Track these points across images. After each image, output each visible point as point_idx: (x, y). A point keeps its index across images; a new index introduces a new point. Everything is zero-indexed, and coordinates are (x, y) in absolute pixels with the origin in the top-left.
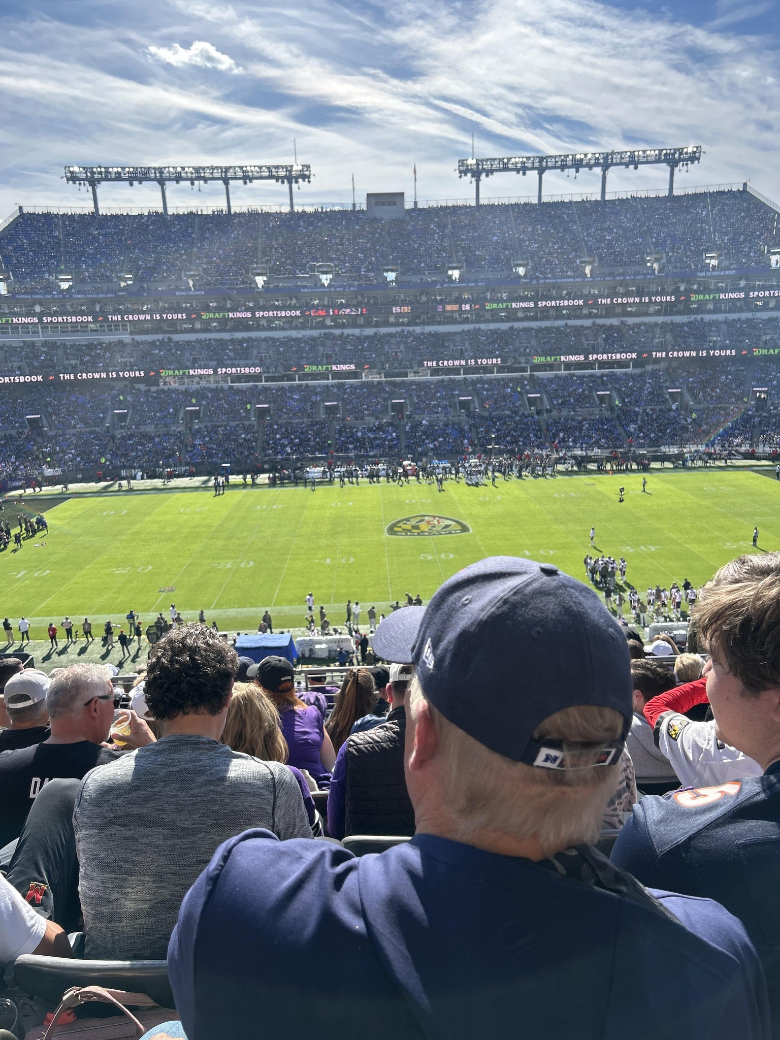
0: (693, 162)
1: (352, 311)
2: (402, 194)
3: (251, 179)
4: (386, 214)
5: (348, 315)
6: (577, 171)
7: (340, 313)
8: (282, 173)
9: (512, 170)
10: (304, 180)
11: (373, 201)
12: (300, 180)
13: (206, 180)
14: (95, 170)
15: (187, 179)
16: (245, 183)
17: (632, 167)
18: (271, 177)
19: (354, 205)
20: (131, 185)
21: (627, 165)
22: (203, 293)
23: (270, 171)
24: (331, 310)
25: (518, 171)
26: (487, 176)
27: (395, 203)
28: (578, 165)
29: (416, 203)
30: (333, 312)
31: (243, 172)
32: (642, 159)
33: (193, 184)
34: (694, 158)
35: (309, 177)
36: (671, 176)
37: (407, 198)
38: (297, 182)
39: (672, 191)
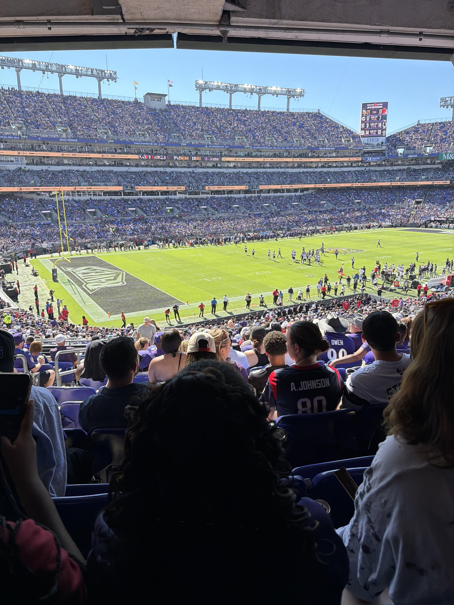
0: (301, 96)
1: (161, 157)
2: (165, 95)
3: (81, 75)
4: (156, 105)
6: (252, 94)
9: (221, 90)
10: (112, 80)
11: (149, 97)
13: (52, 72)
15: (39, 69)
16: (77, 77)
17: (275, 95)
18: (92, 75)
19: (136, 99)
20: (3, 68)
21: (273, 94)
23: (92, 72)
25: (225, 91)
27: (161, 100)
28: (252, 91)
29: (169, 102)
31: (76, 70)
32: (280, 92)
33: (44, 73)
34: (301, 95)
35: (115, 79)
36: (288, 102)
37: (167, 98)
38: (108, 81)
39: (288, 109)
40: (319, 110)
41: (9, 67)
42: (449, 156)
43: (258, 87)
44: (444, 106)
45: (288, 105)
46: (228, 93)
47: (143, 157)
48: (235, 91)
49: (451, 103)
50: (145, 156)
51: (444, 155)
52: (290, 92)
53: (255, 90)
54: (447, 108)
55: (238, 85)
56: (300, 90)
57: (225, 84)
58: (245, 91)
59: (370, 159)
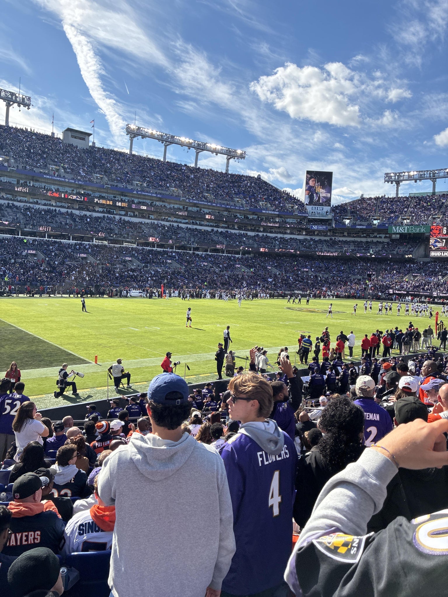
0: (241, 158)
1: (77, 198)
2: (89, 135)
4: (78, 144)
5: (75, 199)
6: (189, 149)
9: (156, 139)
10: (25, 106)
11: (70, 134)
12: (22, 106)
17: (215, 153)
19: (53, 133)
21: (212, 152)
24: (63, 194)
25: (159, 140)
26: (143, 138)
27: (83, 139)
28: (190, 146)
29: (94, 143)
30: (64, 196)
32: (220, 151)
34: (242, 156)
35: (29, 105)
36: (228, 163)
37: (91, 138)
38: (19, 106)
39: (227, 170)
40: (260, 175)
42: (399, 229)
43: (196, 142)
44: (388, 182)
45: (227, 166)
46: (163, 143)
48: (171, 143)
49: (395, 178)
51: (394, 227)
52: (230, 152)
53: (193, 145)
54: (392, 183)
55: (175, 136)
56: (242, 152)
57: (160, 133)
58: (182, 144)
59: (315, 227)
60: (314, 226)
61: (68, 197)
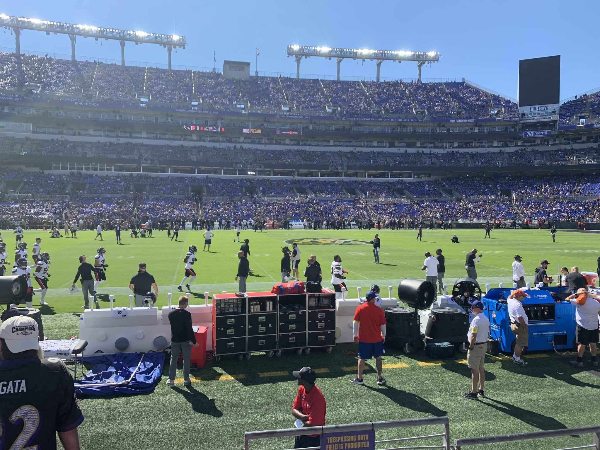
0: (434, 63)
1: (213, 129)
2: (248, 64)
4: (236, 75)
5: (211, 131)
6: (364, 61)
7: (205, 129)
8: (165, 40)
10: (180, 48)
11: (228, 66)
12: (177, 47)
13: (107, 38)
14: (19, 19)
16: (137, 44)
17: (398, 61)
18: (157, 43)
19: (214, 69)
20: (48, 34)
21: (394, 60)
22: (98, 105)
26: (306, 58)
27: (243, 69)
29: (257, 72)
30: (199, 129)
33: (97, 40)
34: (435, 59)
35: (184, 45)
36: (420, 70)
38: (175, 48)
39: (420, 79)
40: (464, 79)
41: (56, 33)
45: (420, 75)
46: (334, 59)
47: (189, 128)
48: (345, 58)
50: (192, 127)
52: (419, 56)
55: (344, 49)
58: (355, 57)
59: (531, 134)
60: (529, 133)
61: (203, 129)
